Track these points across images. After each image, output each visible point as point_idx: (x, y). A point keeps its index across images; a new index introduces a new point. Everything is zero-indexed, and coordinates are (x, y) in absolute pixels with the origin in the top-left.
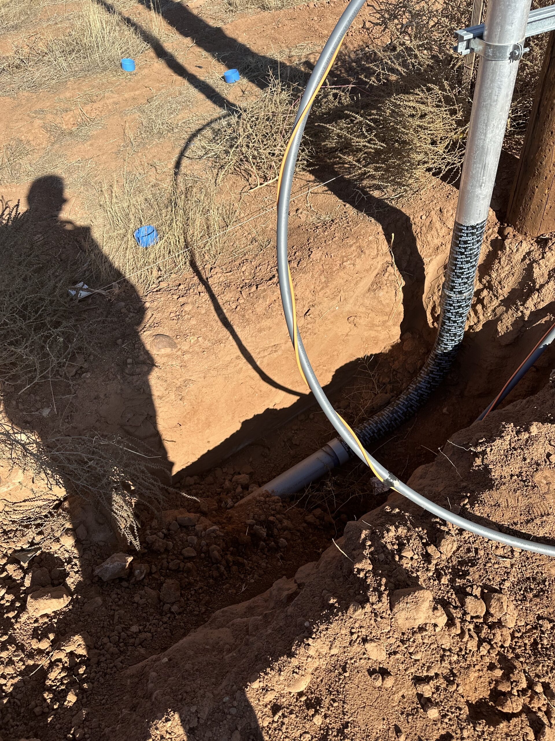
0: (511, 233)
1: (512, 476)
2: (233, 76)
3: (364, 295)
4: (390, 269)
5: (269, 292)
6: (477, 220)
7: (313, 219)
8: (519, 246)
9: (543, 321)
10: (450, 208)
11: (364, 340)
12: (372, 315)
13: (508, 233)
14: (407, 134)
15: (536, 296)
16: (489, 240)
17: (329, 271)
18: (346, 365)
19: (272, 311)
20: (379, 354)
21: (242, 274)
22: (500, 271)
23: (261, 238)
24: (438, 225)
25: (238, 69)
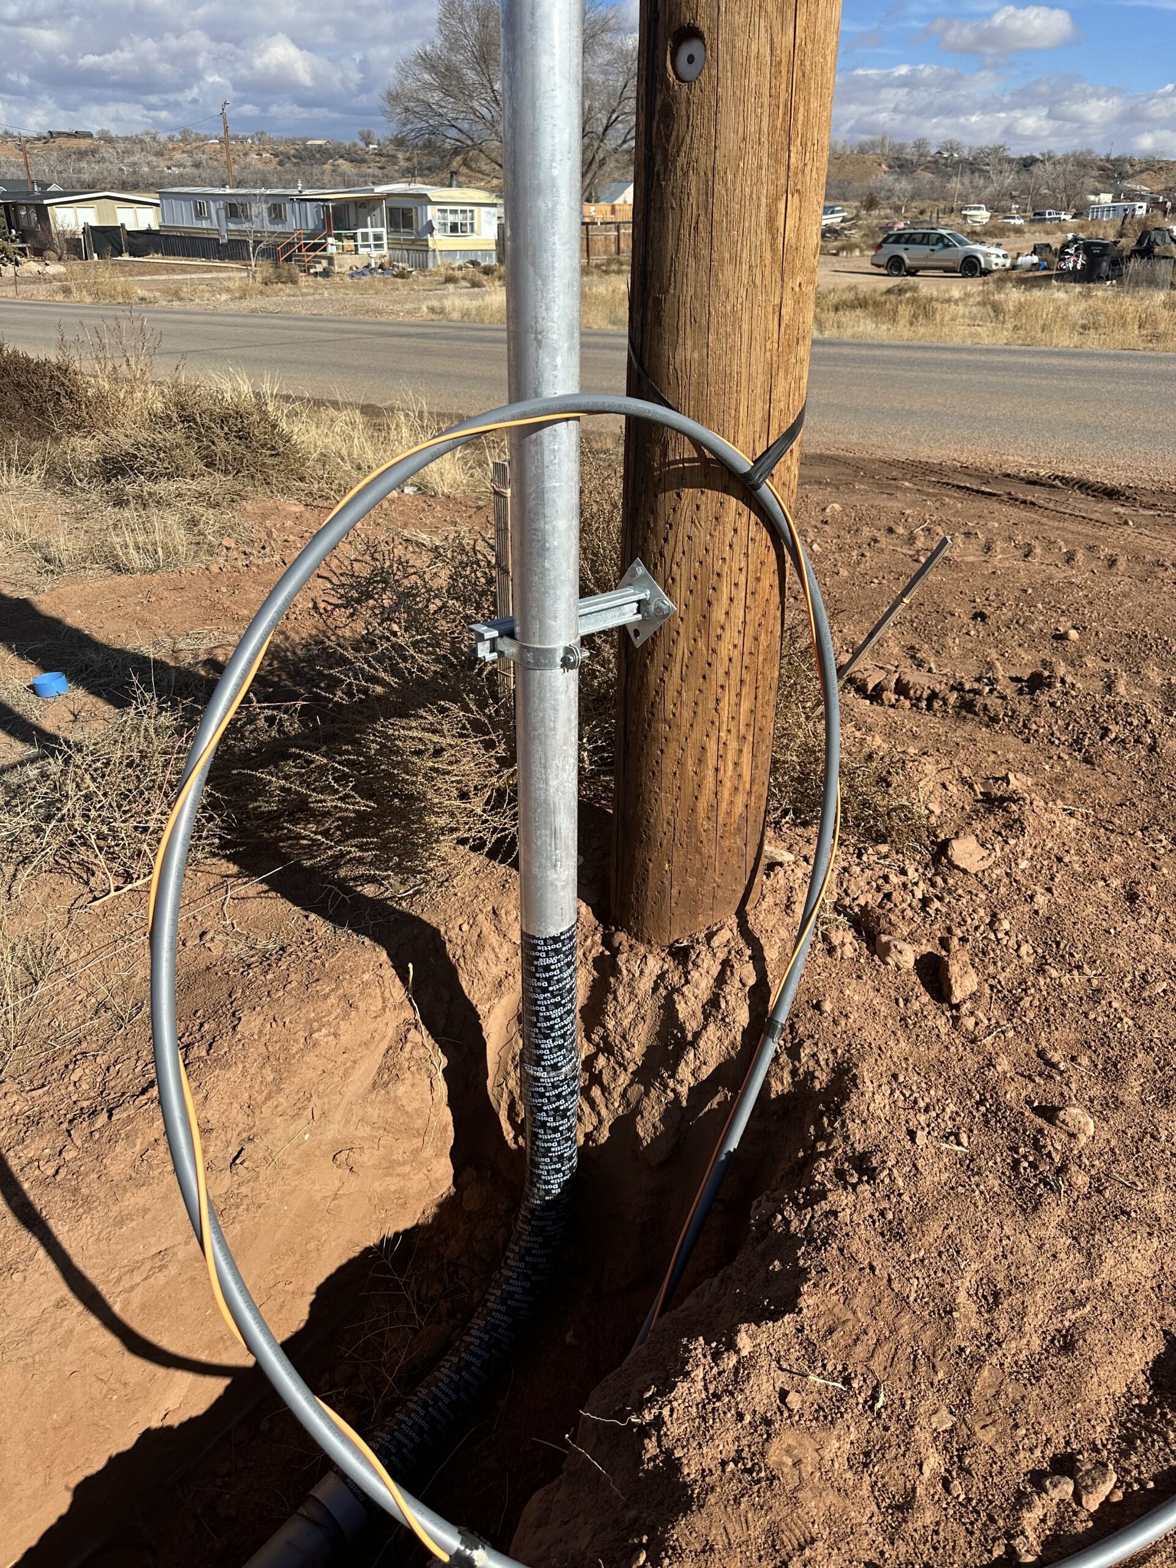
0: (625, 943)
1: (724, 1464)
2: (53, 684)
3: (365, 1100)
4: (413, 1035)
5: (140, 1123)
6: (560, 926)
7: (238, 949)
8: (643, 965)
9: (714, 1104)
10: (511, 907)
11: (376, 1201)
12: (387, 1140)
13: (620, 944)
14: (414, 783)
15: (691, 1055)
16: (590, 959)
17: (282, 1056)
18: (341, 1270)
19: (150, 1167)
20: (413, 1228)
21: (71, 1088)
22: (619, 1015)
23: (118, 1000)
24: (493, 939)
25: (65, 672)
